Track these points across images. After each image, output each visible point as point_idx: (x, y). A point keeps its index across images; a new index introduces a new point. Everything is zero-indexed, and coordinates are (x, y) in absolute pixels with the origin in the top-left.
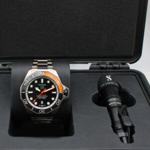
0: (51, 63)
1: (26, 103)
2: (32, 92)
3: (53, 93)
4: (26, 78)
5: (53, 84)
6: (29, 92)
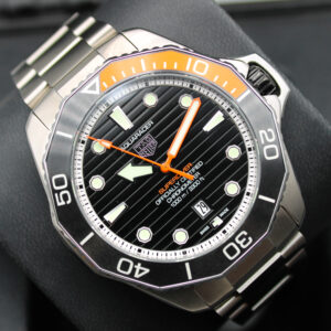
0: (90, 21)
1: (141, 271)
2: (121, 208)
3: (208, 127)
4: (43, 172)
5: (180, 91)
6: (112, 216)
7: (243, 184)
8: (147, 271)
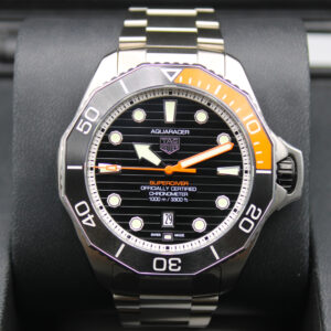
1: (89, 221)
3: (222, 171)
5: (226, 129)
7: (209, 229)
8: (93, 225)
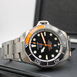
8: (59, 59)
